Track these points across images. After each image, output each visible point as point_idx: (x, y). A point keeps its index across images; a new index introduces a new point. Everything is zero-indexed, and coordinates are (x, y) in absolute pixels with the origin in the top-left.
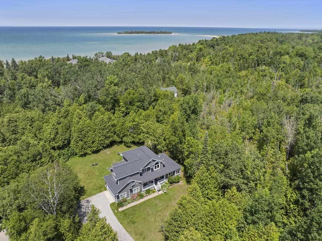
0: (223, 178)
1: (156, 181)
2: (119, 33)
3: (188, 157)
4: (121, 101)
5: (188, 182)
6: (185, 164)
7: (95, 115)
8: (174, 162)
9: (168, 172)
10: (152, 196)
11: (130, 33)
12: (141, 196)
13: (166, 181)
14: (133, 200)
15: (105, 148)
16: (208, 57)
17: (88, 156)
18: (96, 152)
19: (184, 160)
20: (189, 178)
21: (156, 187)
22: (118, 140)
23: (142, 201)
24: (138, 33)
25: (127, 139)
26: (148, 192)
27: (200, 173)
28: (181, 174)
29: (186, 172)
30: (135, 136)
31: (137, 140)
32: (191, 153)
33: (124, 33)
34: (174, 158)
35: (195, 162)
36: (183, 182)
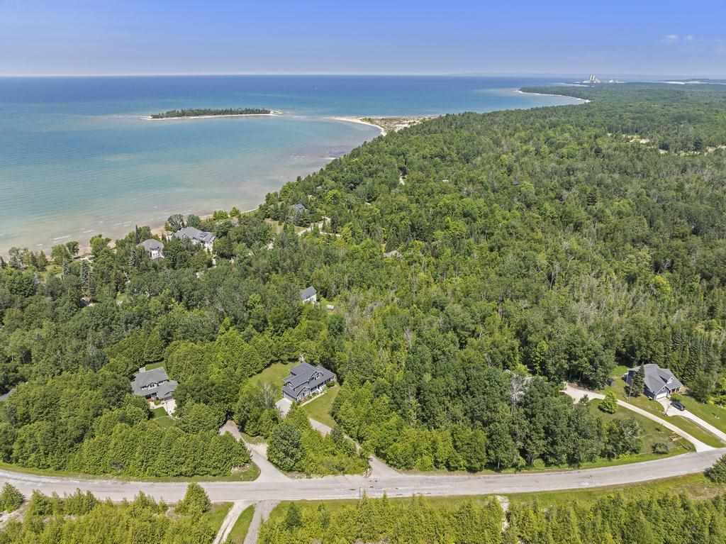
0: (362, 377)
1: (319, 386)
2: (154, 117)
3: (339, 367)
4: (269, 320)
5: (341, 384)
6: (338, 371)
7: (253, 339)
8: (329, 371)
9: (326, 379)
10: (318, 396)
11: (179, 115)
12: (311, 398)
13: (325, 385)
14: (306, 400)
15: (266, 367)
16: (347, 224)
17: (254, 376)
18: (260, 372)
19: (336, 369)
20: (341, 382)
21: (319, 391)
22: (276, 359)
23: (311, 400)
24: (198, 115)
25: (285, 357)
26: (314, 394)
27: (347, 377)
28: (335, 380)
29: (338, 378)
30: (290, 353)
31: (293, 357)
32: (342, 363)
33: (167, 117)
34: (328, 368)
35: (345, 369)
36: (337, 385)
